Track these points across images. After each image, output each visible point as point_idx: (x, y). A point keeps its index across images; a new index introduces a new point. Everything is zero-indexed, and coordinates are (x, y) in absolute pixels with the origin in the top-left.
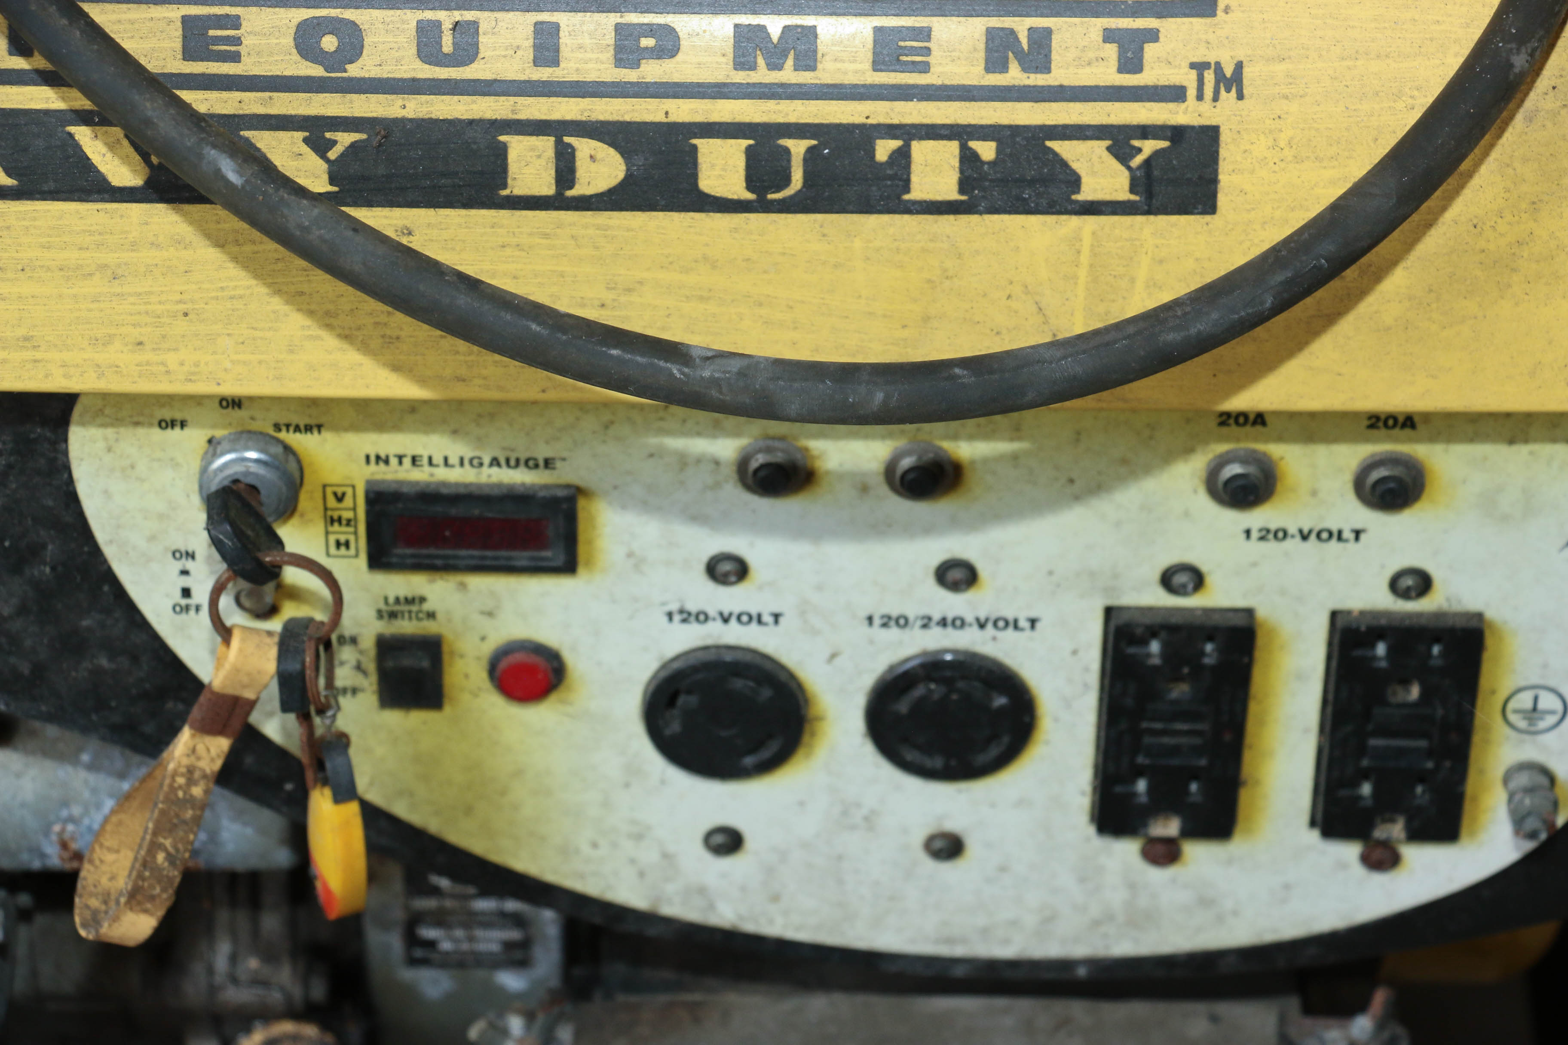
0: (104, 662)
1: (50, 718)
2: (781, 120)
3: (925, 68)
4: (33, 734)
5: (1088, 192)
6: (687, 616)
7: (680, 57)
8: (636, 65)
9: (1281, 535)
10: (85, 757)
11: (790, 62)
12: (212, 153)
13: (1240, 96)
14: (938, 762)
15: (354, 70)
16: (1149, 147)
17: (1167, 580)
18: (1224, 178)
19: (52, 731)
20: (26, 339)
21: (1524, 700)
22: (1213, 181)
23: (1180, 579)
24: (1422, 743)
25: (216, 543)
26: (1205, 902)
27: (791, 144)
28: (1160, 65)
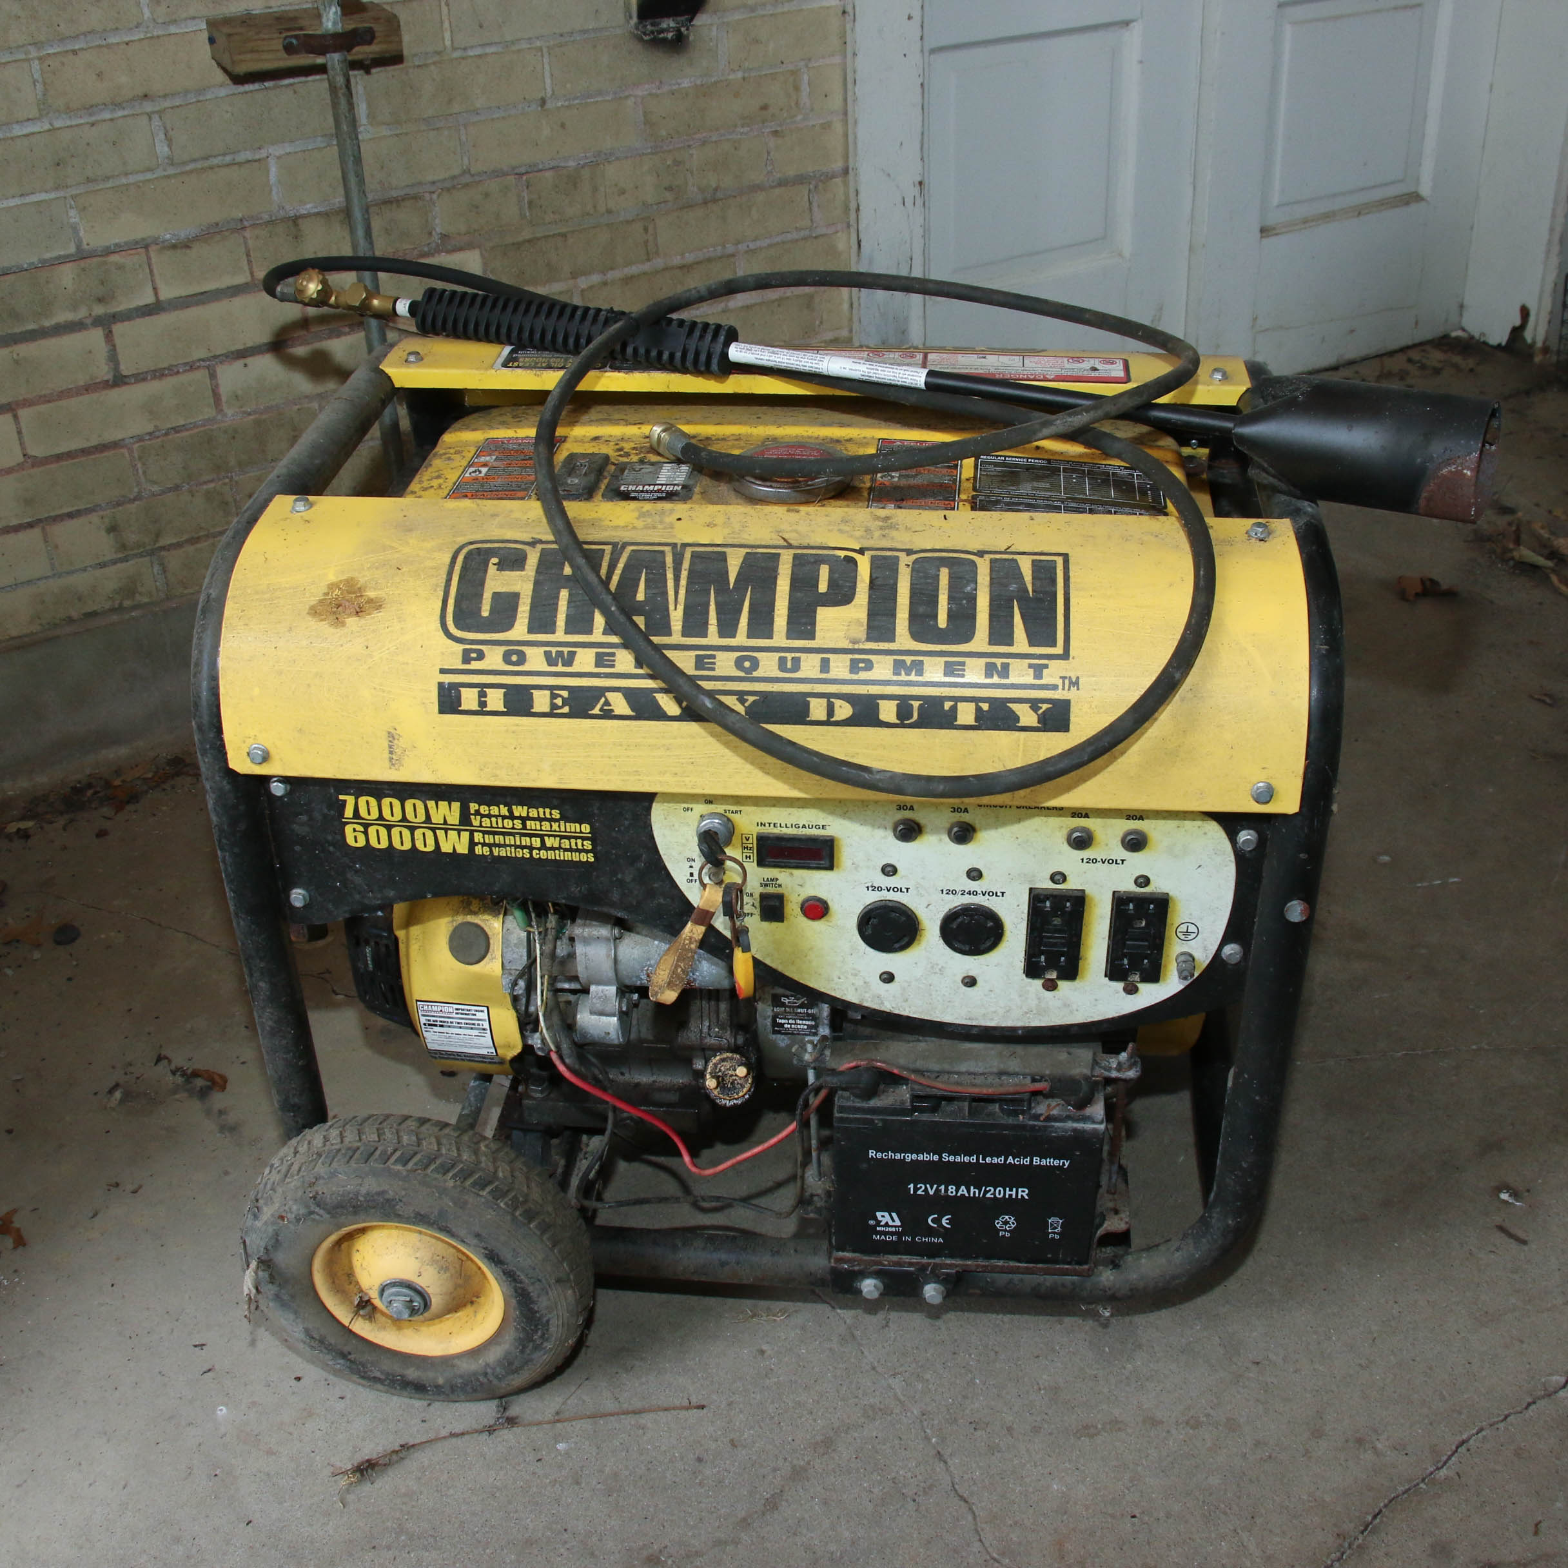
0: (662, 901)
1: (642, 922)
2: (910, 694)
3: (963, 676)
5: (1022, 724)
6: (874, 888)
7: (874, 670)
8: (857, 673)
9: (1095, 861)
11: (914, 673)
12: (702, 697)
13: (1078, 689)
14: (967, 948)
15: (755, 674)
16: (1045, 706)
17: (1053, 878)
18: (1072, 719)
20: (636, 772)
21: (1183, 928)
22: (1069, 720)
23: (1057, 877)
24: (1146, 943)
25: (701, 850)
26: (1066, 1005)
27: (913, 702)
28: (1049, 677)
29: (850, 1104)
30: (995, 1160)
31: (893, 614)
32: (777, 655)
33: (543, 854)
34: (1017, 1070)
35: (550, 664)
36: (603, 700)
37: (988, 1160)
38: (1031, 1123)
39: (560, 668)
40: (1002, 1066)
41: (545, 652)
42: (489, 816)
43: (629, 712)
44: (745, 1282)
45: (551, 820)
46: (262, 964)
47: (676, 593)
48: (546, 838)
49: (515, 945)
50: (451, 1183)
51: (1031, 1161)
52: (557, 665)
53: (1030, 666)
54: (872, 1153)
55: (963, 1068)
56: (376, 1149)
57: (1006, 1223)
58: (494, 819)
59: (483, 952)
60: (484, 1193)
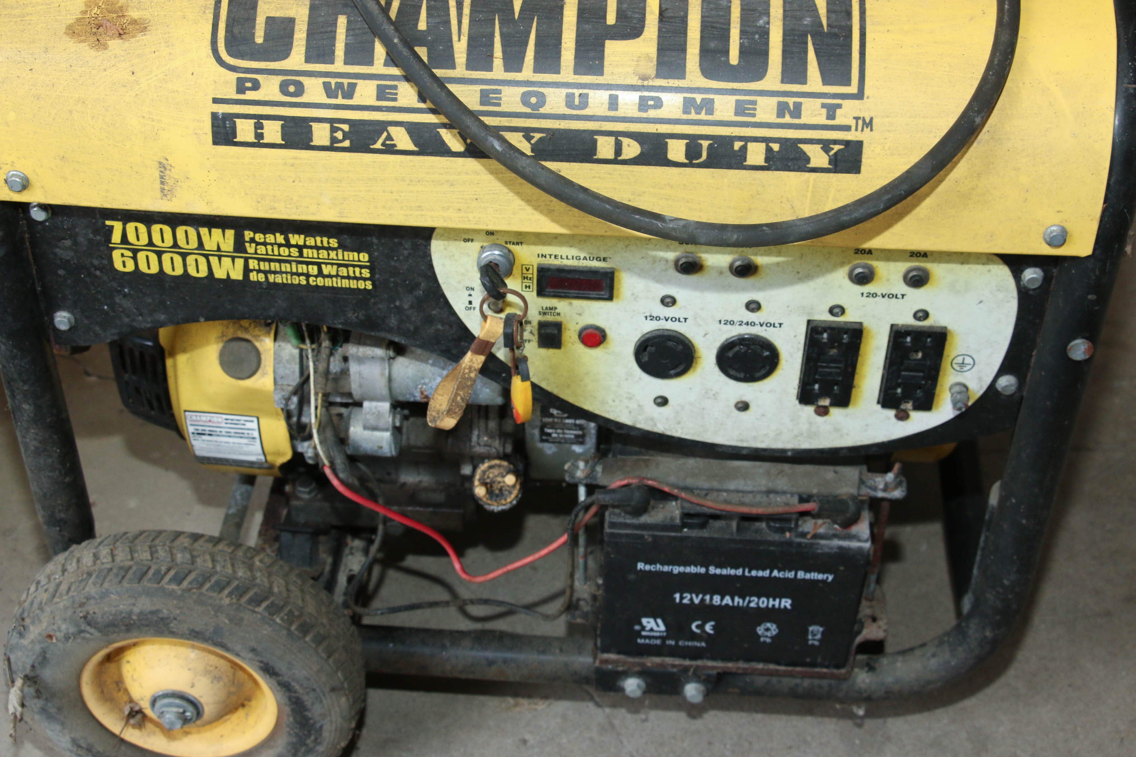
0: (440, 327)
1: (420, 347)
2: (699, 133)
3: (754, 115)
4: (412, 352)
5: (812, 164)
6: (652, 318)
7: (663, 109)
8: (646, 111)
9: (874, 295)
10: (430, 362)
11: (704, 112)
12: (491, 139)
13: (871, 130)
14: (742, 375)
16: (837, 148)
17: (831, 311)
18: (864, 160)
19: (419, 351)
20: (419, 207)
21: (959, 360)
22: (860, 161)
23: (836, 310)
24: (921, 374)
25: (484, 284)
26: (836, 430)
27: (703, 142)
28: (842, 118)
29: (621, 520)
30: (761, 574)
31: (683, 49)
32: (564, 91)
33: (320, 282)
34: (785, 488)
35: (329, 96)
36: (385, 134)
37: (754, 573)
38: (798, 540)
39: (340, 101)
40: (770, 485)
41: (324, 83)
42: (265, 244)
43: (412, 147)
44: (512, 679)
45: (329, 249)
46: (26, 388)
47: (460, 22)
48: (323, 266)
49: (288, 361)
50: (227, 601)
51: (796, 575)
52: (337, 97)
53: (823, 106)
54: (640, 566)
55: (732, 485)
56: (149, 568)
57: (767, 630)
58: (269, 247)
59: (254, 368)
60: (260, 609)
